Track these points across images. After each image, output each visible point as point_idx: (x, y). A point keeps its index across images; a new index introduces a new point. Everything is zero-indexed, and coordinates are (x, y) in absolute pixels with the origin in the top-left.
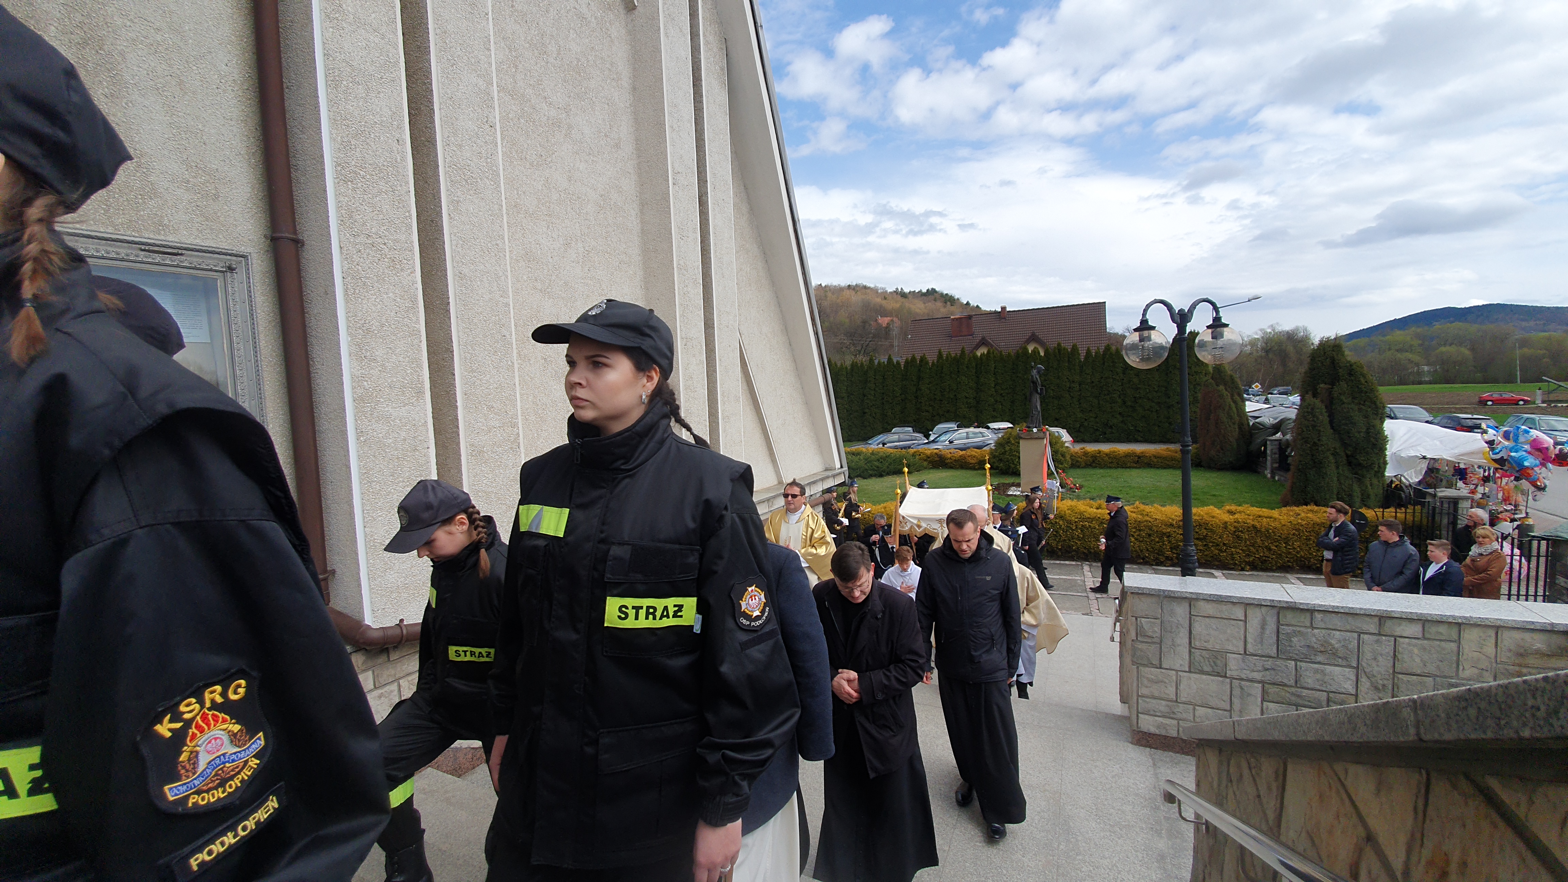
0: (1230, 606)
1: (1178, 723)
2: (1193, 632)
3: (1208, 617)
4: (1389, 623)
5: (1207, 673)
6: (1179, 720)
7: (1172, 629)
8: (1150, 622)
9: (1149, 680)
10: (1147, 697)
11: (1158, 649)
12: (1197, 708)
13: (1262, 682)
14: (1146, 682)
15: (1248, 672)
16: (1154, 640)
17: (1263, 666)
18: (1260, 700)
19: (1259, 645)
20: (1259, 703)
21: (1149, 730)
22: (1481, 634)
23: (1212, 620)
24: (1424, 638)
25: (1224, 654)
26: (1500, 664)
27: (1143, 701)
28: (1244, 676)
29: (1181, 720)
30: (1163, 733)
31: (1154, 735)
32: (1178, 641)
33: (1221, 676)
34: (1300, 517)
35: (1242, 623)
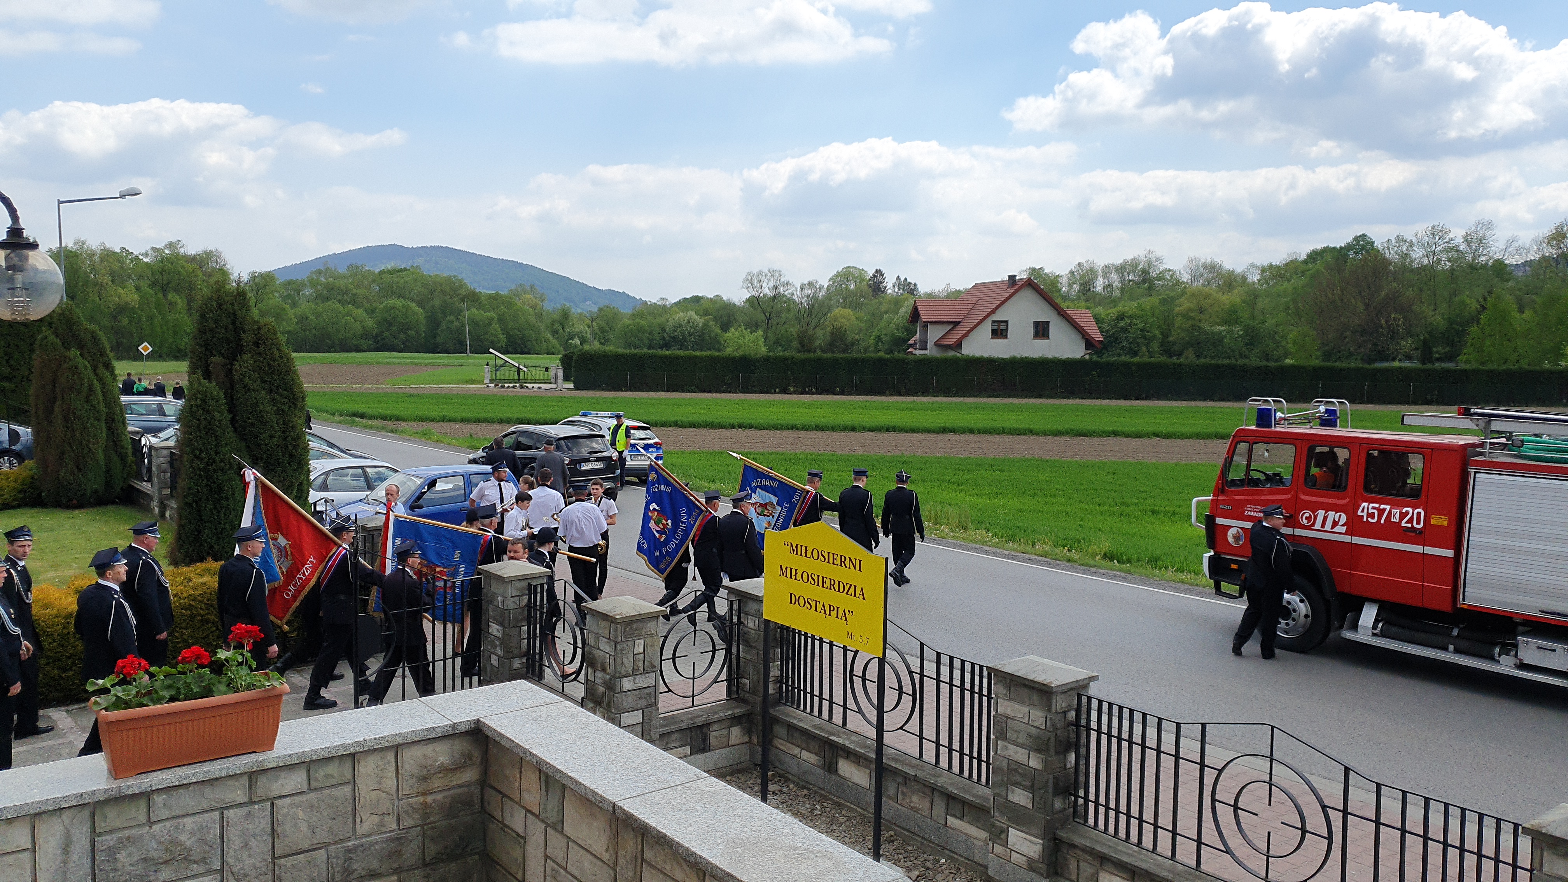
0: (3, 827)
4: (263, 781)
22: (380, 763)
24: (311, 789)
26: (403, 799)
34: (191, 584)
35: (26, 856)
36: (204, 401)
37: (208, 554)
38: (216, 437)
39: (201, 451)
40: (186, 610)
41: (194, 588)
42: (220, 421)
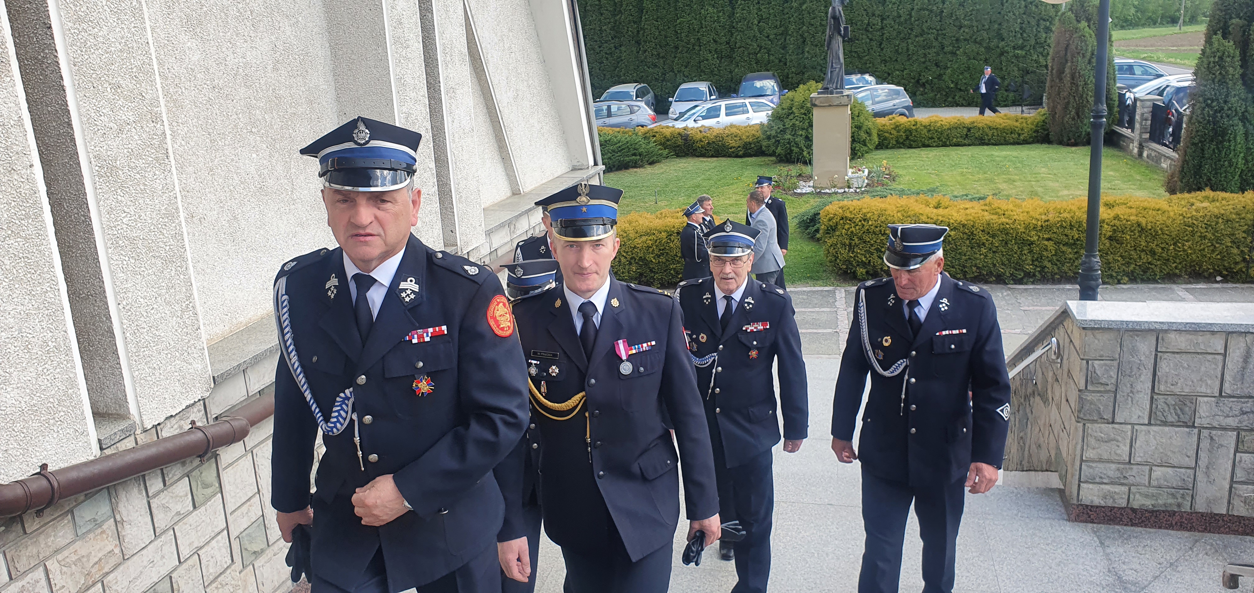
0: (1208, 336)
1: (1130, 489)
2: (1158, 373)
3: (1178, 353)
5: (1172, 425)
6: (1130, 486)
7: (1131, 372)
8: (1106, 365)
9: (1098, 440)
10: (1093, 461)
11: (1112, 400)
12: (1154, 468)
13: (1238, 430)
14: (1092, 441)
15: (1222, 418)
16: (1108, 388)
17: (1241, 409)
18: (1232, 451)
19: (1239, 384)
20: (1232, 456)
21: (1092, 502)
23: (1184, 356)
25: (1194, 398)
27: (1088, 466)
28: (1215, 424)
29: (1133, 485)
30: (1110, 503)
31: (1097, 507)
32: (1139, 387)
33: (1188, 427)
34: (1194, 207)
35: (1220, 358)
36: (1221, 58)
37: (1206, 185)
38: (1228, 88)
39: (1213, 101)
40: (1189, 227)
41: (1197, 211)
42: (1233, 75)
